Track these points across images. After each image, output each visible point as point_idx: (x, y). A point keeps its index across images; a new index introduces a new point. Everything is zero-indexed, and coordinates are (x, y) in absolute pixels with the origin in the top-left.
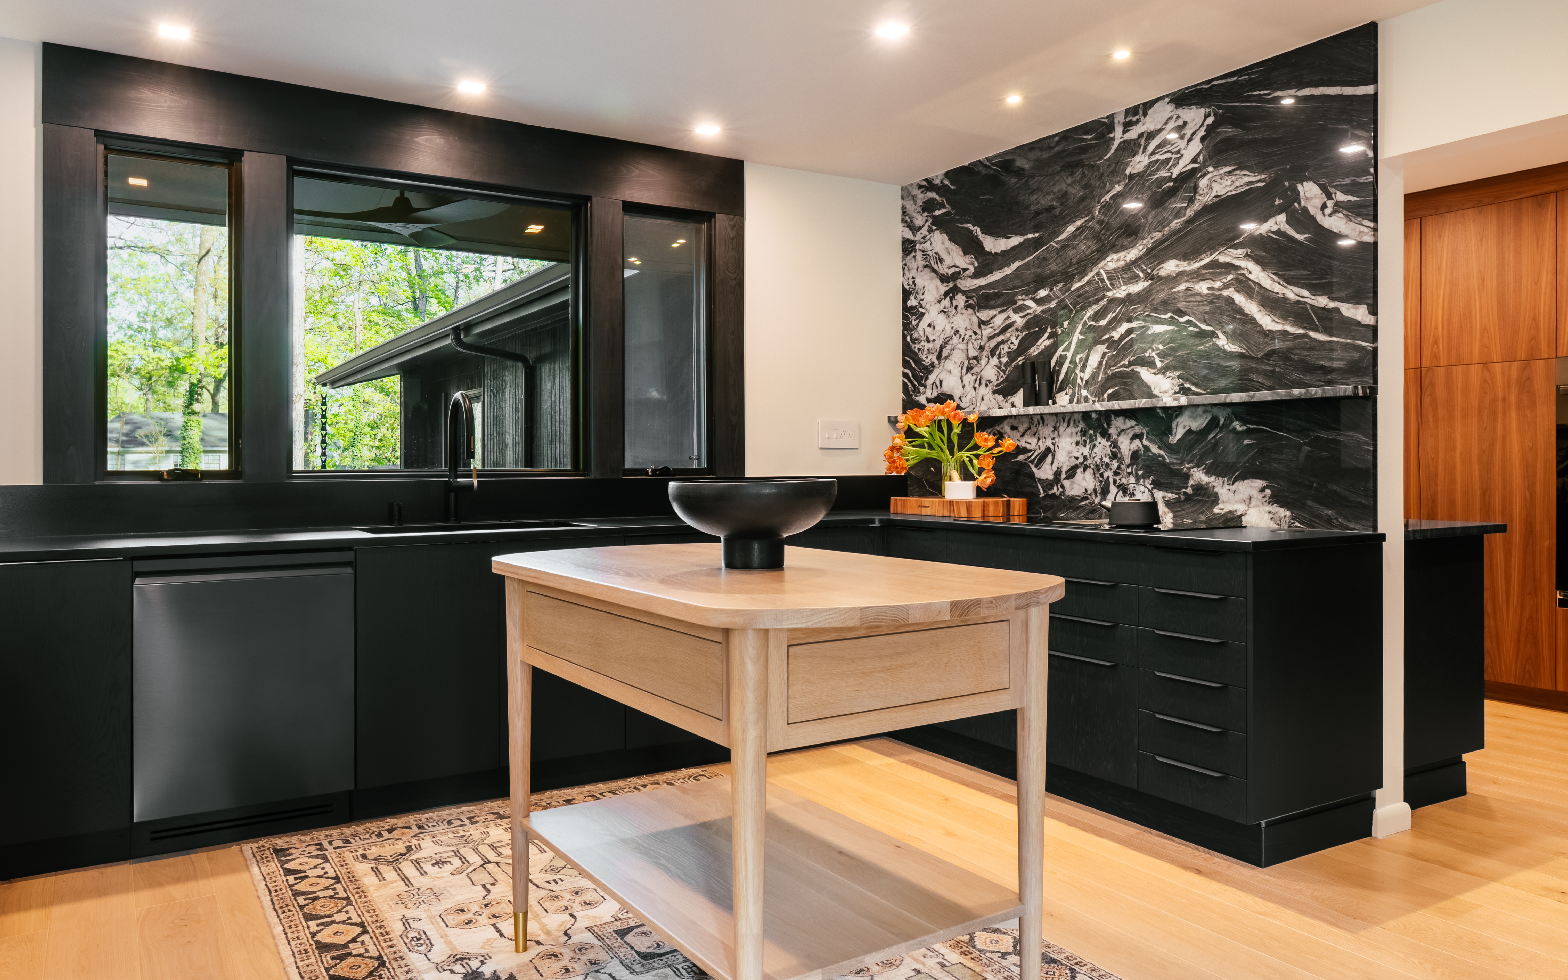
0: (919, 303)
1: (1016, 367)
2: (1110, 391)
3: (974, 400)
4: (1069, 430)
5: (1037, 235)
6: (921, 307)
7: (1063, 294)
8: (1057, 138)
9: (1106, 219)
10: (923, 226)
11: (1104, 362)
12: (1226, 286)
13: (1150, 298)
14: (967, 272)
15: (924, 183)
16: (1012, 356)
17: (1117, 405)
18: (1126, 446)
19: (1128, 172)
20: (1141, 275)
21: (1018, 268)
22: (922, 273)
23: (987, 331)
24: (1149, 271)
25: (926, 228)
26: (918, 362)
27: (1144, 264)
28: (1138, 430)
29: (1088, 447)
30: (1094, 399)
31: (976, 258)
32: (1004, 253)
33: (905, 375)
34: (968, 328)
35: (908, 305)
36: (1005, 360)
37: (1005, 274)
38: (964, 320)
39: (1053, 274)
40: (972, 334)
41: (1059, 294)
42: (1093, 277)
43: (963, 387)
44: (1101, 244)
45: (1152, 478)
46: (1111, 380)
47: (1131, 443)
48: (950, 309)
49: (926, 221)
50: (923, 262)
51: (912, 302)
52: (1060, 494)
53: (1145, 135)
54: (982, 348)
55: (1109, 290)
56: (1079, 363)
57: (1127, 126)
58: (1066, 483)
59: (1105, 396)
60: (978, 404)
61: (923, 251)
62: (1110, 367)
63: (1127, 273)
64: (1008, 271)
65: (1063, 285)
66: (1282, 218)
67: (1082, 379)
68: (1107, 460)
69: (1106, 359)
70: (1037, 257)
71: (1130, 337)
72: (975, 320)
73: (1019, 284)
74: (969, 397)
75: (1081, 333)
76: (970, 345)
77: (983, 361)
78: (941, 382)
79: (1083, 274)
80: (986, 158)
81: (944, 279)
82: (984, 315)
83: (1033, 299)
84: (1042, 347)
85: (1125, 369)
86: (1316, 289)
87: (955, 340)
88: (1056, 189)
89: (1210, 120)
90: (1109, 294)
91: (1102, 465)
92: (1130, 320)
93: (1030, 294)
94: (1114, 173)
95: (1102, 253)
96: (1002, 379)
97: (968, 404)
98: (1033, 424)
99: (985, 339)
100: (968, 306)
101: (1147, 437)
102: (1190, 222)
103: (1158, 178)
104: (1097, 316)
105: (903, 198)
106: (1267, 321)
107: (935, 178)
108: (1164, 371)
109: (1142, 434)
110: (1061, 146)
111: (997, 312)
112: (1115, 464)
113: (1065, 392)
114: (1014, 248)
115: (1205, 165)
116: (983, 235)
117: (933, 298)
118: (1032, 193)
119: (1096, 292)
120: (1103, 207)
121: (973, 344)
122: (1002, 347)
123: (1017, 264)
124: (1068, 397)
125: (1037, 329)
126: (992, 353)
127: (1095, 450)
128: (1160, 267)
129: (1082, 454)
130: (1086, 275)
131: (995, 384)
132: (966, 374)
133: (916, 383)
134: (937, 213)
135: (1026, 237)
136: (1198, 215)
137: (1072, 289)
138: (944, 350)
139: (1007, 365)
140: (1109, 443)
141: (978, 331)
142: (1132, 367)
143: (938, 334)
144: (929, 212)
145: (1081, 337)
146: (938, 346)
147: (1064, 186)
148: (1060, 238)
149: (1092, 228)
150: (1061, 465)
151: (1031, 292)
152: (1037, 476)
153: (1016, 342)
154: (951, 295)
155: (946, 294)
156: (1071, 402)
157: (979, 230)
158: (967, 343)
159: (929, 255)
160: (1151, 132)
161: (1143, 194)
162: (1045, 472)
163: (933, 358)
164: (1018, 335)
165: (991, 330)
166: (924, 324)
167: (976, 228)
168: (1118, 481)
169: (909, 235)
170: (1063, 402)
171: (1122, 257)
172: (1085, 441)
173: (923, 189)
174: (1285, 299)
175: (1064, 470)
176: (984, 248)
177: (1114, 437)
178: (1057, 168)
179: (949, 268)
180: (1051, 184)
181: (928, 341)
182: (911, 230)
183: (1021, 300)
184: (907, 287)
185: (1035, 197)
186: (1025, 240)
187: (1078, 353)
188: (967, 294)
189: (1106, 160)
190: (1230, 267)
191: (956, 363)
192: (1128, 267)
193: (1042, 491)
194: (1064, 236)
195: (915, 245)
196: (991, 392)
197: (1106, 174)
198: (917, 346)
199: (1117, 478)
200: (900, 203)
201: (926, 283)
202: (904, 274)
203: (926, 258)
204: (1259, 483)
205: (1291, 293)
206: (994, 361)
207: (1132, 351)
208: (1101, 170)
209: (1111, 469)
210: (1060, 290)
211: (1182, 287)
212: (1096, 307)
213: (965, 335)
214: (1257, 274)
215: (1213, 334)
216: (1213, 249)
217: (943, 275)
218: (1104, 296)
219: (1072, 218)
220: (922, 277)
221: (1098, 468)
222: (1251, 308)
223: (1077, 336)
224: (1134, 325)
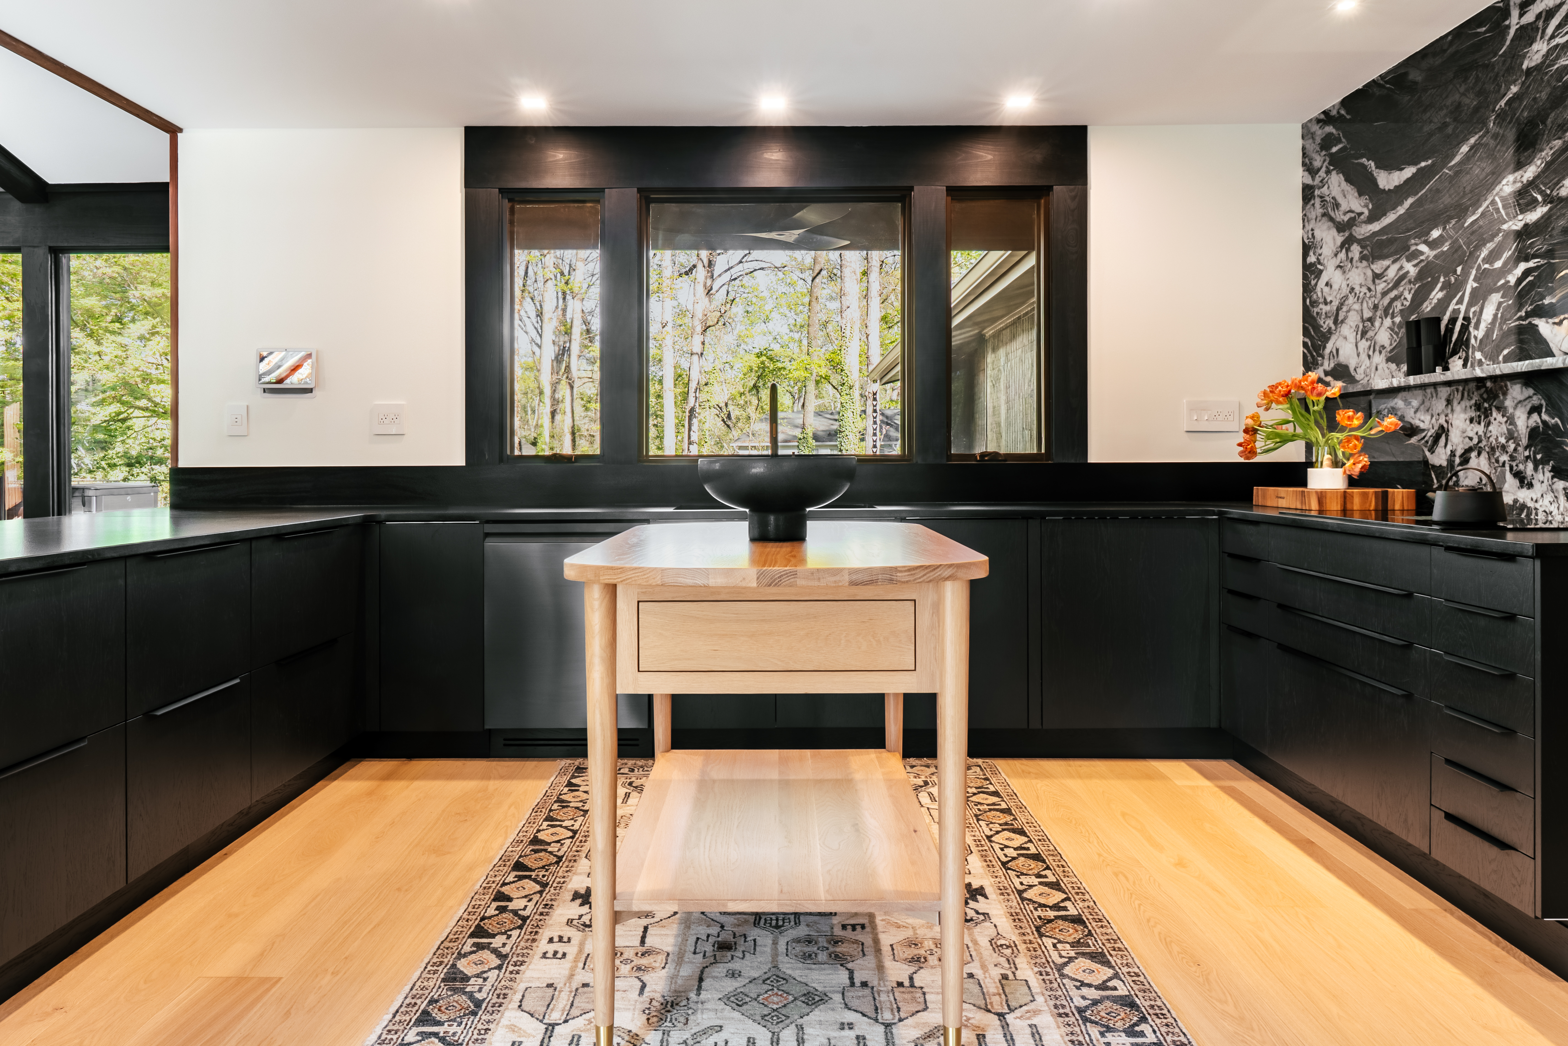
0: (1318, 259)
1: (1410, 326)
2: (1506, 352)
3: (1368, 370)
4: (1463, 403)
5: (1430, 162)
6: (1320, 263)
7: (1457, 233)
8: (1450, 38)
9: (1501, 132)
10: (1321, 167)
11: (1499, 315)
13: (1549, 227)
14: (1362, 217)
15: (1322, 117)
16: (1405, 314)
17: (1512, 369)
18: (1523, 422)
19: (1524, 67)
20: (1540, 198)
21: (1411, 205)
22: (1320, 224)
23: (1381, 286)
24: (1548, 192)
25: (1324, 169)
26: (1317, 328)
27: (1542, 183)
28: (1536, 400)
29: (1483, 424)
30: (1488, 363)
31: (1371, 200)
32: (1397, 189)
33: (1305, 345)
34: (1363, 284)
35: (1308, 262)
36: (1398, 319)
37: (1398, 214)
38: (1358, 276)
39: (1446, 209)
40: (1367, 291)
41: (1452, 232)
42: (1488, 207)
43: (1358, 355)
44: (1495, 164)
45: (1551, 463)
46: (1506, 337)
47: (1528, 418)
48: (1346, 263)
49: (1324, 161)
50: (1321, 210)
51: (1312, 259)
52: (1454, 485)
53: (1543, 15)
54: (1376, 307)
55: (1505, 222)
56: (1473, 318)
57: (1524, 7)
58: (1460, 471)
59: (1501, 358)
60: (1372, 375)
61: (1321, 197)
62: (1506, 320)
63: (1524, 197)
64: (1401, 210)
65: (1457, 222)
67: (1476, 338)
68: (1502, 440)
69: (1501, 311)
70: (1430, 190)
71: (1527, 280)
72: (1369, 274)
73: (1412, 225)
74: (1363, 367)
75: (1474, 280)
76: (1365, 305)
77: (1377, 324)
78: (1337, 351)
79: (1476, 204)
80: (1380, 76)
81: (1341, 227)
82: (1378, 267)
83: (1426, 242)
84: (1435, 301)
85: (1521, 322)
87: (1351, 300)
90: (1505, 227)
91: (1498, 447)
92: (1527, 258)
93: (1422, 237)
94: (1510, 70)
95: (1496, 175)
96: (1396, 343)
97: (1363, 376)
98: (1426, 397)
99: (1379, 295)
100: (1363, 258)
101: (1546, 409)
103: (1558, 68)
104: (1492, 256)
105: (1303, 138)
107: (1332, 109)
109: (1541, 405)
110: (1454, 47)
111: (1391, 261)
112: (1512, 446)
113: (1457, 356)
114: (1408, 181)
116: (1377, 170)
117: (1331, 252)
119: (1490, 226)
120: (1498, 116)
121: (1367, 303)
122: (1395, 304)
123: (1409, 202)
124: (1461, 362)
125: (1429, 279)
126: (1386, 312)
127: (1490, 428)
128: (1561, 185)
129: (1477, 433)
130: (1480, 206)
131: (1389, 350)
132: (1361, 339)
133: (1315, 354)
134: (1334, 150)
135: (1419, 166)
137: (1466, 225)
138: (1340, 312)
139: (1400, 325)
140: (1505, 419)
141: (1372, 288)
142: (1529, 320)
143: (1335, 293)
144: (1326, 151)
145: (1475, 285)
146: (1335, 308)
147: (1457, 97)
148: (1453, 163)
149: (1487, 145)
150: (1454, 447)
151: (1423, 235)
152: (1431, 462)
153: (1409, 297)
154: (1347, 246)
155: (1342, 246)
156: (1465, 366)
157: (1373, 164)
158: (1362, 302)
159: (1326, 201)
160: (1551, 10)
161: (1541, 92)
162: (1439, 457)
163: (1330, 322)
164: (1411, 289)
165: (1385, 284)
166: (1321, 283)
167: (1370, 162)
168: (1515, 468)
169: (1309, 180)
170: (1456, 367)
171: (1519, 177)
172: (1479, 417)
173: (1321, 124)
175: (1459, 453)
176: (1377, 185)
177: (1511, 410)
178: (1450, 75)
179: (1345, 213)
180: (1444, 96)
181: (1326, 303)
182: (1310, 173)
183: (1414, 245)
184: (1306, 241)
185: (1428, 114)
186: (1418, 170)
187: (1472, 306)
188: (1361, 242)
189: (1501, 56)
191: (1351, 327)
192: (1526, 189)
193: (1435, 481)
194: (1457, 159)
195: (1314, 192)
196: (1384, 361)
197: (1501, 73)
198: (1316, 310)
199: (1514, 464)
200: (1301, 143)
201: (1324, 235)
202: (1304, 226)
203: (1324, 204)
206: (1388, 322)
207: (1529, 299)
208: (1496, 70)
209: (1507, 452)
210: (1454, 228)
213: (1360, 292)
217: (1339, 223)
218: (1500, 230)
219: (1465, 136)
220: (1320, 228)
221: (1493, 449)
223: (1471, 284)
224: (1531, 264)
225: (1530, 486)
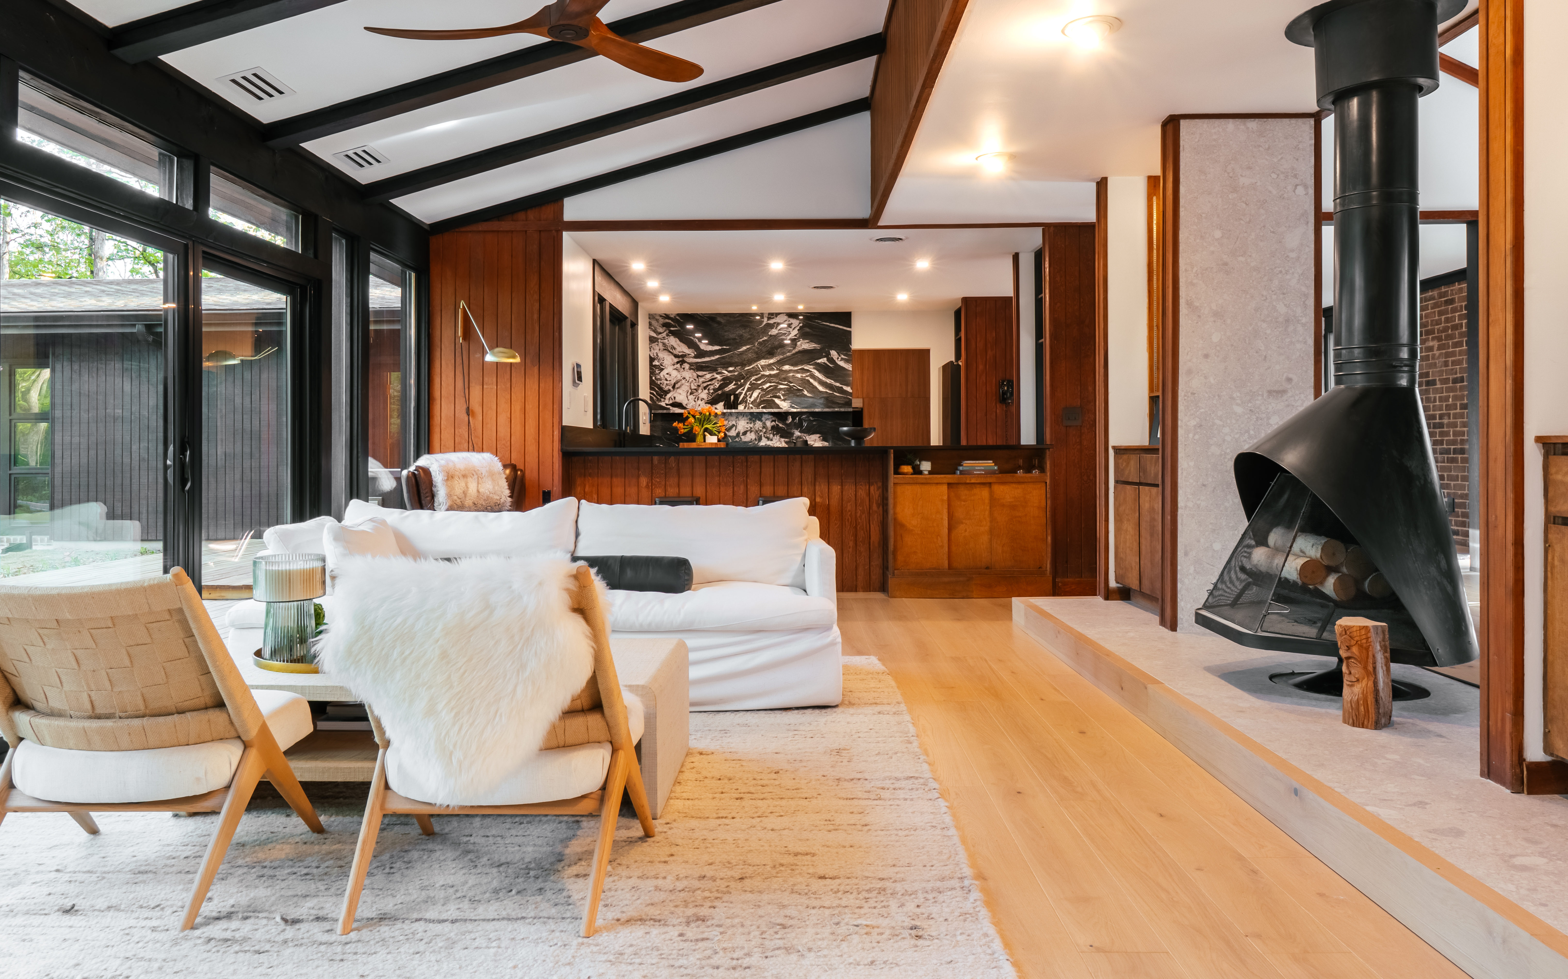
0: (661, 364)
1: (718, 394)
2: (762, 406)
3: (694, 406)
4: (744, 418)
5: (728, 347)
6: (662, 366)
7: (741, 370)
8: (738, 315)
9: (760, 347)
11: (759, 396)
12: (807, 376)
13: (778, 376)
14: (690, 356)
15: (664, 315)
16: (715, 390)
17: (765, 410)
18: (769, 424)
19: (769, 333)
20: (775, 368)
21: (719, 358)
23: (701, 380)
24: (778, 367)
25: (665, 333)
26: (660, 388)
27: (776, 365)
28: (774, 419)
29: (752, 424)
30: (755, 408)
31: (695, 351)
32: (710, 351)
33: (651, 393)
34: (691, 377)
35: (653, 364)
36: (712, 391)
37: (711, 359)
38: (689, 374)
39: (736, 362)
40: (693, 380)
42: (755, 366)
43: (688, 400)
44: (758, 355)
45: (779, 434)
46: (762, 402)
47: (771, 423)
48: (680, 369)
49: (665, 331)
50: (663, 348)
51: (656, 363)
52: (739, 441)
53: (776, 323)
54: (699, 386)
55: (762, 371)
56: (749, 395)
57: (769, 319)
58: (742, 437)
59: (759, 407)
60: (697, 407)
61: (663, 343)
62: (762, 397)
63: (769, 367)
64: (713, 358)
65: (741, 367)
66: (825, 359)
67: (750, 401)
68: (761, 429)
69: (760, 394)
70: (728, 355)
71: (770, 388)
72: (695, 375)
73: (719, 364)
74: (691, 404)
76: (692, 384)
77: (700, 391)
78: (675, 398)
79: (750, 364)
80: (701, 314)
81: (676, 356)
82: (700, 373)
84: (730, 388)
85: (768, 399)
86: (836, 381)
87: (683, 381)
88: (737, 333)
89: (801, 325)
90: (762, 373)
91: (758, 431)
92: (770, 383)
94: (763, 333)
95: (759, 358)
96: (710, 398)
97: (691, 407)
98: (726, 416)
99: (701, 382)
100: (690, 369)
101: (777, 421)
102: (794, 354)
103: (781, 338)
104: (756, 380)
106: (821, 388)
107: (671, 315)
108: (784, 400)
110: (740, 318)
111: (707, 373)
112: (764, 430)
113: (742, 405)
114: (716, 350)
115: (799, 338)
116: (699, 343)
117: (670, 363)
118: (726, 332)
119: (756, 372)
120: (758, 343)
121: (694, 384)
122: (709, 386)
123: (717, 357)
124: (743, 407)
125: (728, 381)
126: (705, 388)
127: (755, 425)
128: (783, 367)
129: (749, 427)
130: (752, 365)
131: (707, 400)
132: (690, 395)
133: (658, 397)
134: (672, 329)
135: (723, 347)
136: (797, 353)
137: (745, 369)
139: (712, 393)
140: (762, 423)
141: (696, 379)
142: (771, 398)
143: (673, 378)
144: (666, 327)
145: (749, 386)
146: (673, 383)
147: (740, 332)
148: (739, 350)
149: (754, 349)
150: (739, 431)
151: (726, 368)
152: (727, 435)
153: (718, 385)
154: (681, 363)
155: (678, 363)
156: (745, 408)
157: (697, 340)
158: (690, 383)
160: (779, 323)
161: (775, 342)
162: (733, 433)
163: (670, 388)
164: (718, 383)
165: (704, 379)
166: (664, 373)
169: (654, 335)
170: (741, 408)
171: (767, 361)
172: (751, 422)
173: (663, 318)
174: (826, 382)
175: (741, 432)
176: (699, 348)
177: (764, 421)
179: (679, 352)
180: (734, 330)
181: (666, 380)
182: (655, 333)
183: (720, 370)
184: (653, 357)
187: (748, 392)
188: (691, 364)
189: (760, 327)
190: (808, 371)
191: (683, 390)
192: (770, 365)
194: (741, 350)
195: (658, 340)
196: (704, 403)
197: (760, 332)
198: (659, 382)
199: (765, 435)
200: (648, 320)
201: (665, 357)
202: (650, 351)
203: (665, 346)
204: (818, 435)
205: (828, 381)
206: (706, 391)
207: (771, 393)
208: (758, 330)
209: (762, 432)
210: (739, 369)
211: (791, 374)
212: (756, 377)
213: (689, 380)
214: (817, 374)
215: (802, 390)
216: (802, 364)
218: (759, 373)
219: (745, 344)
220: (662, 353)
221: (756, 432)
222: (816, 384)
223: (747, 386)
224: (772, 384)
225: (772, 440)
